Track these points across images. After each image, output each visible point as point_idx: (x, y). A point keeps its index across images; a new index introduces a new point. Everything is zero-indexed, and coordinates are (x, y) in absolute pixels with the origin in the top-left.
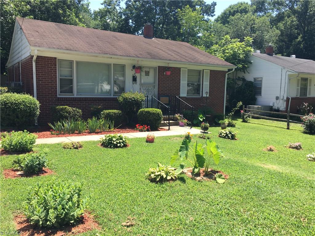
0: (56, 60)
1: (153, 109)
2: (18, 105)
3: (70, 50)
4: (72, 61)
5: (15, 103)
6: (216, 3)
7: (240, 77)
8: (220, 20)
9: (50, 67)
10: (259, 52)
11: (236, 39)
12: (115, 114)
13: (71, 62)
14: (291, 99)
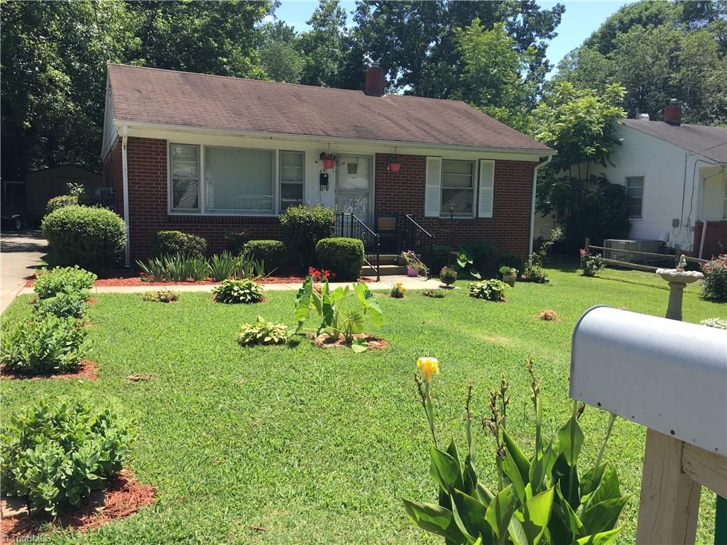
0: (166, 145)
1: (345, 239)
2: (84, 226)
3: (191, 125)
4: (198, 147)
5: (79, 223)
6: (564, 7)
7: (594, 176)
8: (598, 43)
9: (154, 158)
10: (647, 117)
11: (587, 90)
12: (270, 247)
13: (196, 148)
14: (707, 226)
